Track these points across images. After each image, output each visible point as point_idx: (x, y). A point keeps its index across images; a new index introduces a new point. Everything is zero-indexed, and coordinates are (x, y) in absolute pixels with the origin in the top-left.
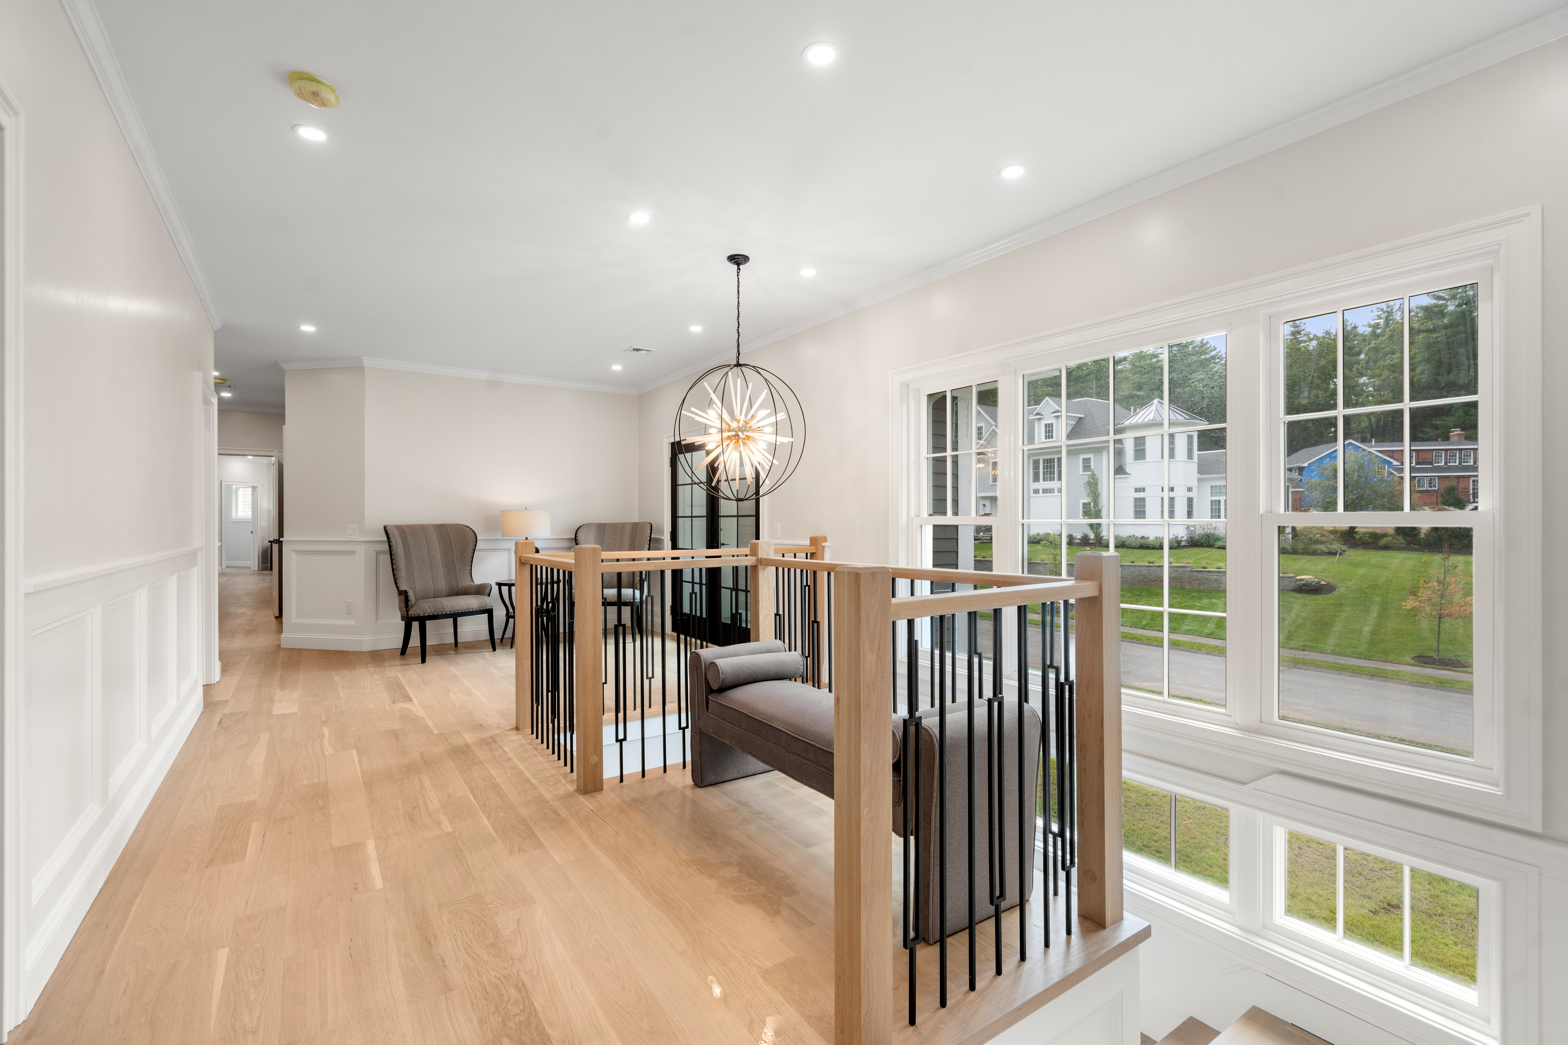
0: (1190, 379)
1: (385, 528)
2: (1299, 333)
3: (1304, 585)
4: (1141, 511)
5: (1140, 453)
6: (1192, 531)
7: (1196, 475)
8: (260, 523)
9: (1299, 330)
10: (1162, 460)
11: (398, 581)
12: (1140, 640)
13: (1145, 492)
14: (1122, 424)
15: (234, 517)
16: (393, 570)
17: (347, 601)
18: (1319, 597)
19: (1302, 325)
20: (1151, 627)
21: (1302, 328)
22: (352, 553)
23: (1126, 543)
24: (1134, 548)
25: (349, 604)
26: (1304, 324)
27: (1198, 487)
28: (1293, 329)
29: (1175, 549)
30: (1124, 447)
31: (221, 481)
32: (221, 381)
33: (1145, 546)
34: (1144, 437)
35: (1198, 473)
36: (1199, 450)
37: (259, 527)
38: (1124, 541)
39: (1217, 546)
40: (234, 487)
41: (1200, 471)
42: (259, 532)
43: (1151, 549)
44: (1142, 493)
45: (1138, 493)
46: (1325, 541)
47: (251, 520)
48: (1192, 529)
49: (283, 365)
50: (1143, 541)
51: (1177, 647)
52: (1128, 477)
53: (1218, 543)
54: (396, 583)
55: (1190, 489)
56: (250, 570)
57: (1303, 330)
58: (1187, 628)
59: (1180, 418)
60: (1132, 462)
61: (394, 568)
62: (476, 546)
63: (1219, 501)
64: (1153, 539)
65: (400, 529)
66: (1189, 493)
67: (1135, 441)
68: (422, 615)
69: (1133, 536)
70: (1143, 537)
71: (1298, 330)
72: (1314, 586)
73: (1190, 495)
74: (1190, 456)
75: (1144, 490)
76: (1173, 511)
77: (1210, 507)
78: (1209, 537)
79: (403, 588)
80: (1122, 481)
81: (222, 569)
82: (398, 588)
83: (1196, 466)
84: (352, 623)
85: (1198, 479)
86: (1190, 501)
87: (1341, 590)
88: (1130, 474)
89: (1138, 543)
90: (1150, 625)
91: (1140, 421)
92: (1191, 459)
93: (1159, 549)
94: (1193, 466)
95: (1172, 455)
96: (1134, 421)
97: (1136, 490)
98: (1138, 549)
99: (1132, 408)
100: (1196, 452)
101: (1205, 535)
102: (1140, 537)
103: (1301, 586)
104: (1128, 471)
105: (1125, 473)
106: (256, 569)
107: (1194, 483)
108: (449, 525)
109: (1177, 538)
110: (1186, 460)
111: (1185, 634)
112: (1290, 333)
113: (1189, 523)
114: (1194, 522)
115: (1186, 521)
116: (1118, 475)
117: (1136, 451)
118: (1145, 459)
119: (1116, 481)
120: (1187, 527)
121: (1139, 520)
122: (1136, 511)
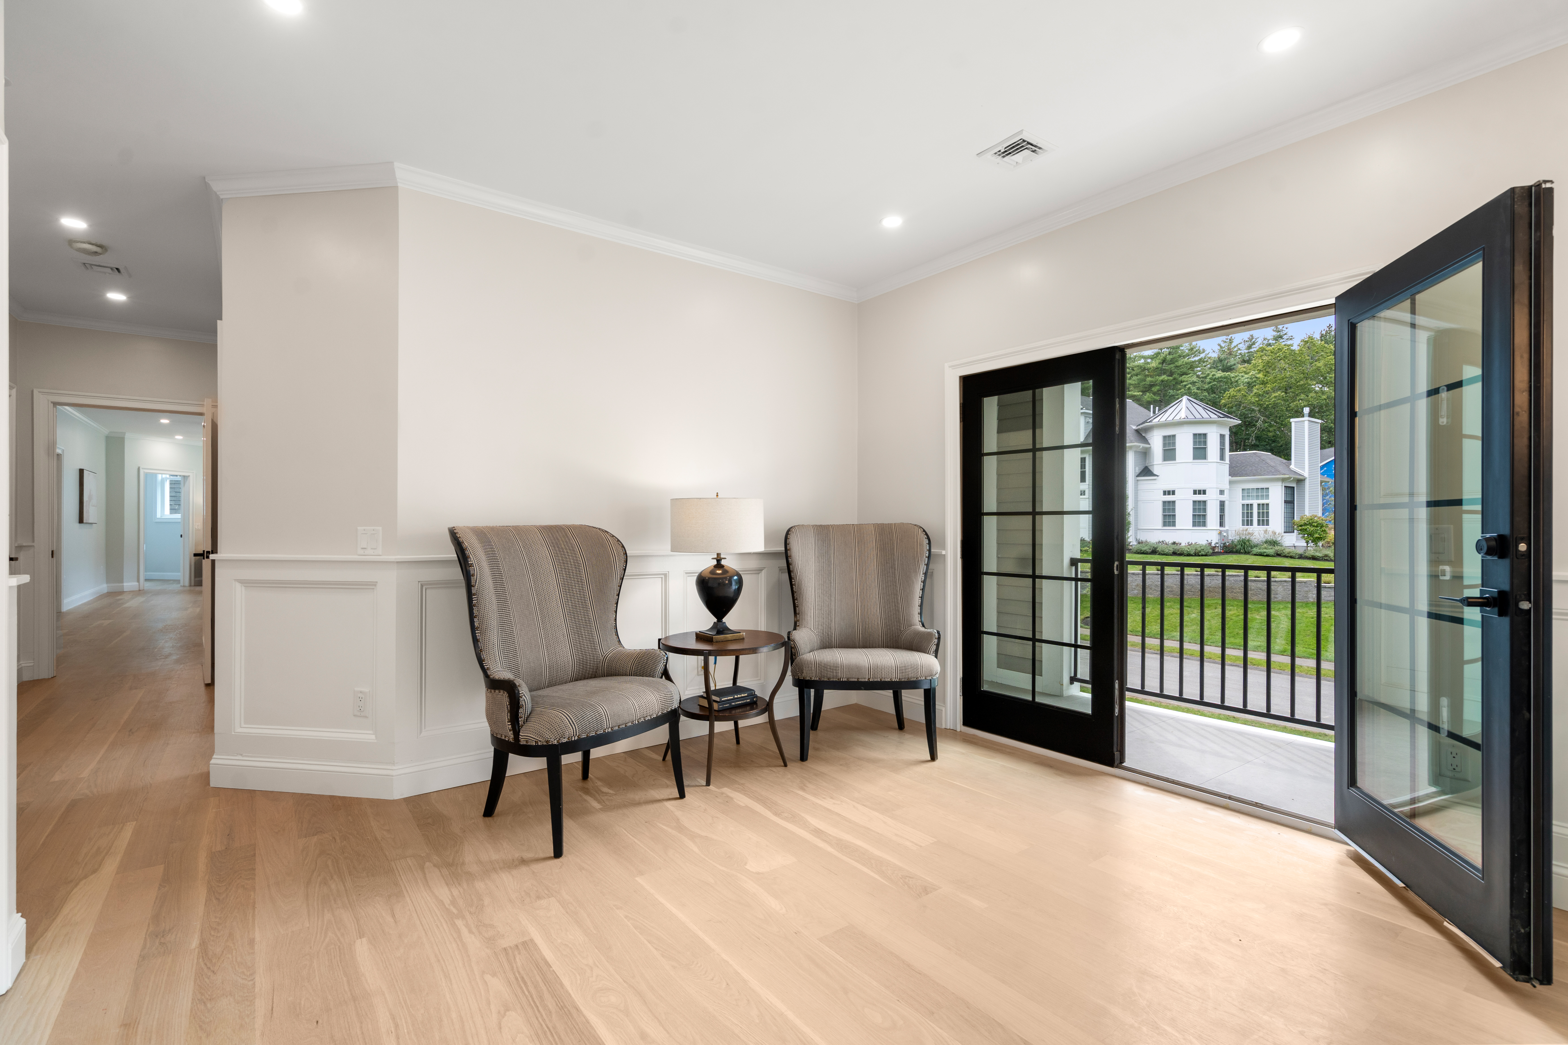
0: (1182, 382)
1: (453, 534)
2: (1281, 337)
4: (1170, 515)
5: (1169, 454)
6: (1224, 536)
7: (1227, 478)
8: (193, 524)
9: (1282, 334)
10: (1194, 461)
11: (484, 655)
12: (1210, 658)
13: (1174, 495)
14: (1149, 422)
15: (159, 515)
16: (473, 629)
17: (356, 689)
19: (1284, 329)
20: (1214, 642)
21: (1285, 332)
22: (370, 586)
23: (1158, 549)
24: (1167, 555)
25: (360, 695)
26: (1287, 328)
27: (1229, 490)
28: (1275, 333)
29: (1210, 556)
30: (1150, 447)
31: (139, 469)
32: (94, 248)
33: (1179, 552)
34: (1174, 436)
35: (1229, 475)
36: (1231, 450)
37: (191, 529)
38: (1156, 547)
39: (1254, 553)
40: (160, 477)
41: (1232, 473)
42: (191, 536)
43: (1185, 556)
44: (1171, 496)
45: (1167, 496)
47: (180, 521)
48: (1225, 534)
49: (217, 187)
50: (1175, 547)
51: (1255, 666)
52: (1155, 479)
53: (1254, 549)
54: (481, 661)
55: (1222, 492)
56: (179, 585)
57: (1286, 334)
58: (1255, 644)
59: (1214, 416)
60: (1160, 463)
61: (476, 624)
62: (625, 570)
63: (1251, 505)
64: (1184, 545)
65: (482, 534)
66: (1221, 496)
67: (1164, 441)
68: (555, 742)
69: (1162, 541)
70: (1174, 543)
71: (1280, 334)
73: (1222, 498)
74: (1222, 458)
75: (1173, 493)
76: (1205, 515)
77: (1241, 511)
78: (1245, 543)
79: (501, 672)
80: (1146, 483)
81: (139, 585)
82: (484, 670)
83: (1228, 466)
84: (368, 736)
85: (1230, 481)
86: (1222, 504)
88: (1158, 476)
89: (1170, 549)
90: (1211, 641)
91: (1170, 418)
92: (1223, 460)
93: (1194, 556)
94: (1225, 468)
95: (1205, 456)
96: (1163, 419)
97: (1165, 493)
98: (1171, 555)
99: (1152, 406)
100: (1228, 453)
101: (1240, 541)
102: (1170, 542)
104: (1155, 473)
105: (1152, 474)
106: (187, 583)
107: (1226, 486)
108: (569, 527)
109: (1210, 544)
110: (1219, 461)
111: (1255, 651)
112: (1272, 337)
113: (1222, 529)
114: (1227, 528)
115: (1218, 528)
116: (1144, 476)
117: (1165, 451)
118: (1175, 459)
119: (1139, 482)
120: (1220, 533)
121: (1169, 526)
122: (1165, 516)
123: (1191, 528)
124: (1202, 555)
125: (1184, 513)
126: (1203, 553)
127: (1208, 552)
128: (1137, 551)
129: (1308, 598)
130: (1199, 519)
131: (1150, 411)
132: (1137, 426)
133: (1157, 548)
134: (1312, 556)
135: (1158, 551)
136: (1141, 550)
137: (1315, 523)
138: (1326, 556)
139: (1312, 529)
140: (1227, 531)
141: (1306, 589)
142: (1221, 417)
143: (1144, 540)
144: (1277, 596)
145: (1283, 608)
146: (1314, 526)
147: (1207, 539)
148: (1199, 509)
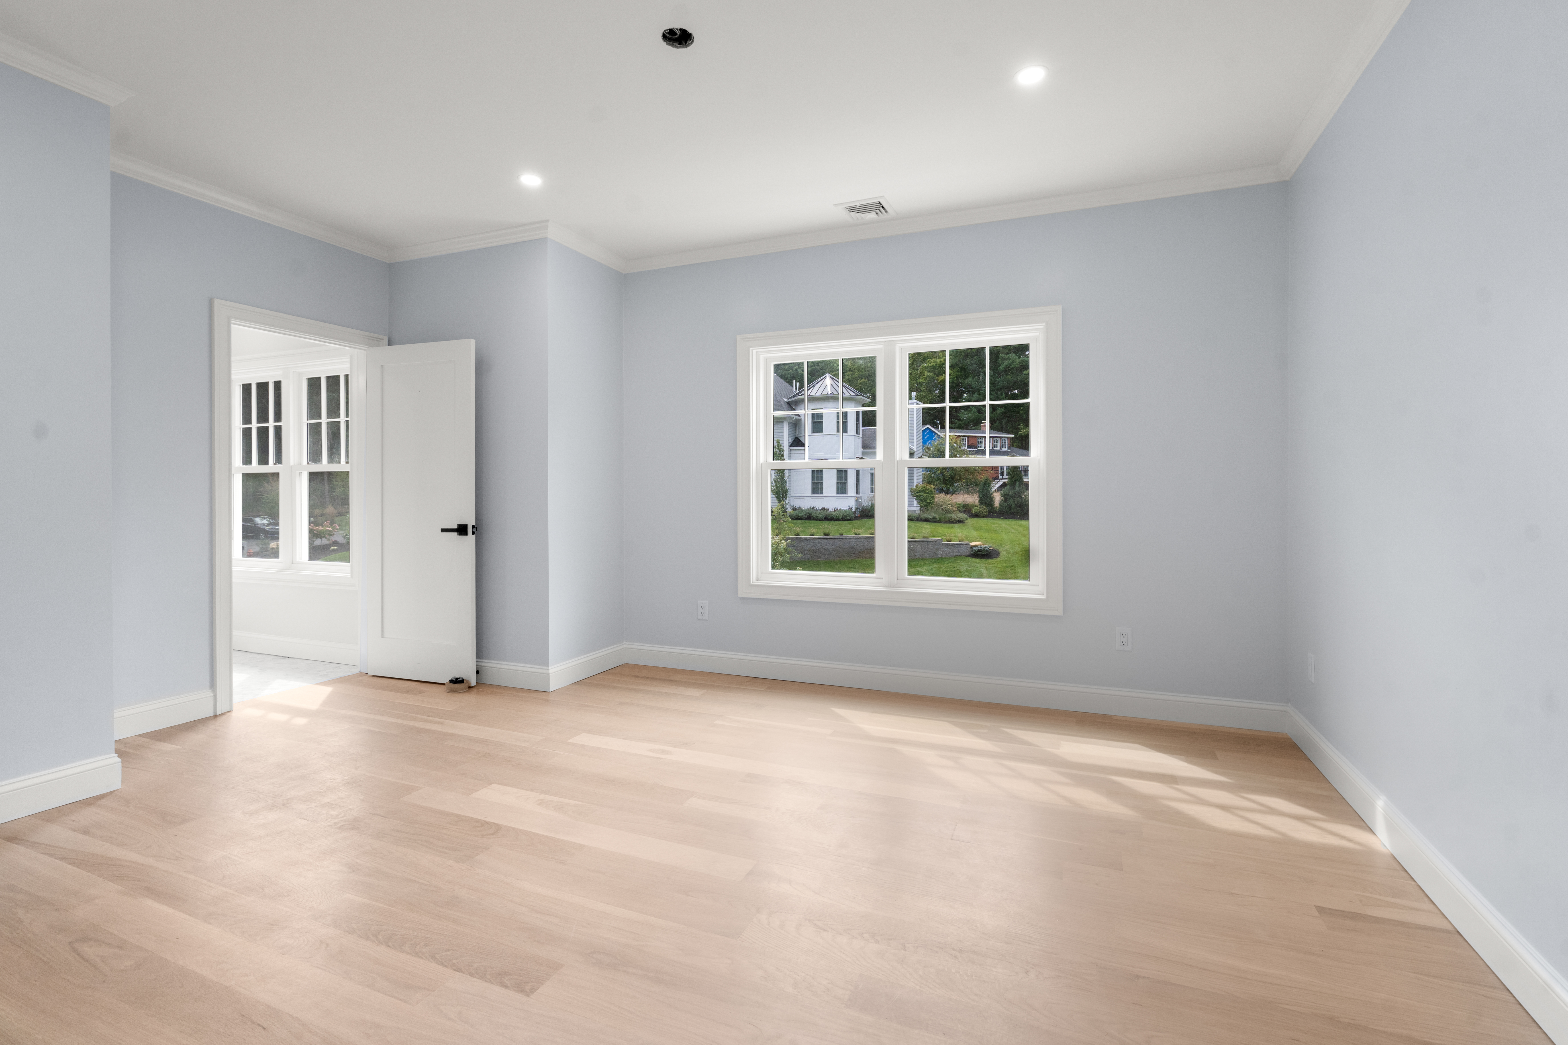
3: (979, 551)
4: (819, 482)
5: (817, 426)
6: (857, 503)
7: (861, 450)
10: (838, 434)
14: (801, 395)
18: (990, 561)
24: (820, 520)
30: (801, 419)
33: (829, 517)
34: (820, 412)
35: (862, 448)
43: (834, 520)
46: (954, 511)
48: (860, 500)
59: (853, 394)
60: (810, 434)
64: (832, 510)
67: (812, 414)
70: (824, 509)
72: (987, 551)
74: (858, 432)
76: (846, 483)
78: (867, 509)
80: (798, 453)
83: (861, 440)
85: (862, 452)
86: (857, 473)
87: (1003, 554)
88: (807, 446)
89: (822, 515)
92: (858, 434)
93: (841, 520)
95: (845, 430)
99: (794, 381)
100: (861, 428)
102: (821, 508)
103: (977, 552)
105: (802, 444)
107: (859, 457)
109: (849, 509)
110: (855, 433)
113: (858, 495)
114: (860, 495)
115: (856, 495)
116: (796, 446)
117: (813, 423)
118: (822, 431)
119: (792, 452)
120: (857, 500)
121: (842, 493)
122: (813, 484)
123: (836, 495)
124: (848, 520)
125: (830, 482)
126: (848, 518)
127: (852, 517)
128: (795, 517)
129: (938, 555)
130: (842, 488)
131: (793, 387)
132: (788, 399)
133: (812, 514)
134: (926, 518)
135: (813, 516)
136: (798, 516)
137: (927, 490)
138: (934, 518)
139: (925, 495)
140: (861, 498)
141: (936, 547)
142: (858, 395)
143: (797, 506)
144: (916, 554)
145: (923, 565)
146: (925, 493)
147: (849, 505)
148: (842, 477)
